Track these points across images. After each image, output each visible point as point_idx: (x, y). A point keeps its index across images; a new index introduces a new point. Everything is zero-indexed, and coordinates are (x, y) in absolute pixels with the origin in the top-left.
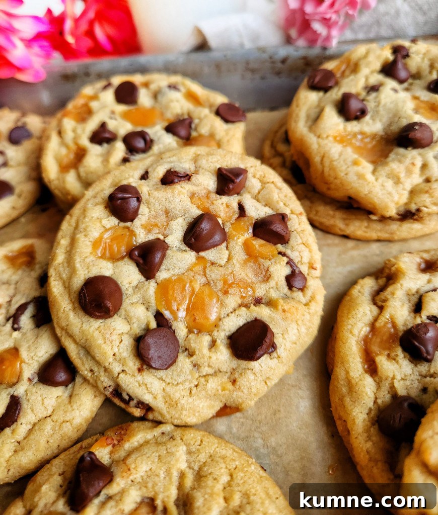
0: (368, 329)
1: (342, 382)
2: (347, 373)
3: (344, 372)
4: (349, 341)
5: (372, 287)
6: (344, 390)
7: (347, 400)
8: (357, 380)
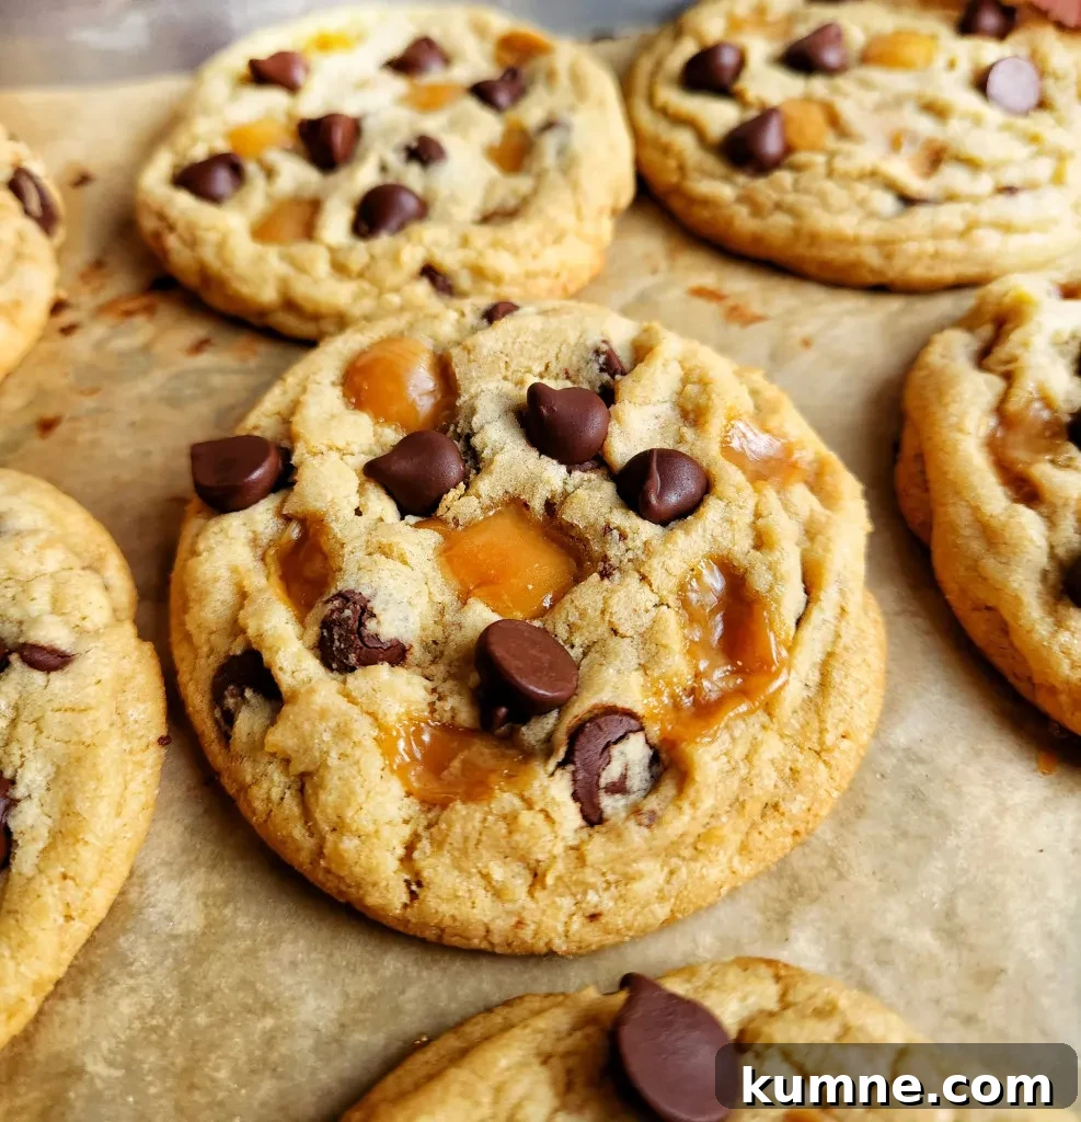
0: (992, 422)
1: (967, 532)
2: (976, 510)
3: (969, 511)
4: (961, 447)
5: (967, 346)
6: (976, 546)
7: (990, 564)
8: (1003, 518)
